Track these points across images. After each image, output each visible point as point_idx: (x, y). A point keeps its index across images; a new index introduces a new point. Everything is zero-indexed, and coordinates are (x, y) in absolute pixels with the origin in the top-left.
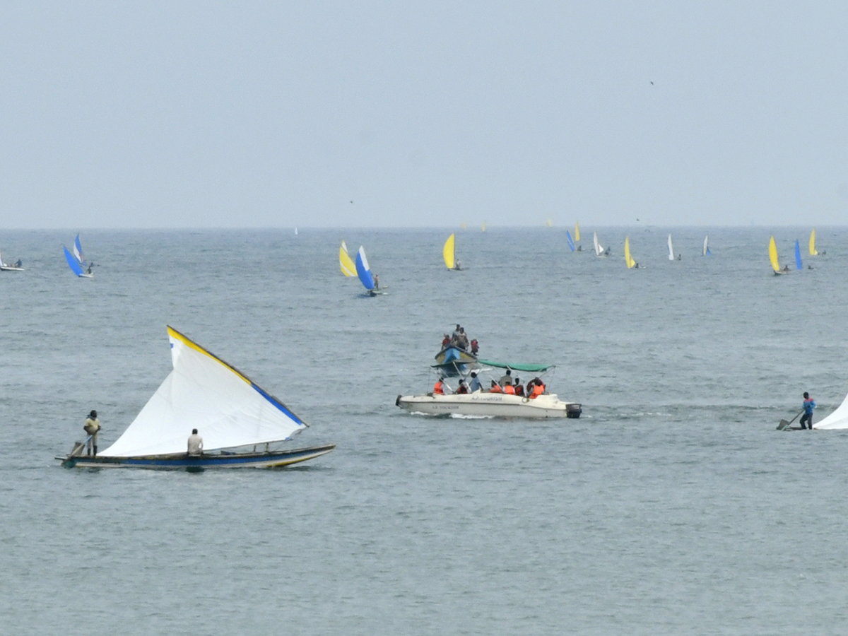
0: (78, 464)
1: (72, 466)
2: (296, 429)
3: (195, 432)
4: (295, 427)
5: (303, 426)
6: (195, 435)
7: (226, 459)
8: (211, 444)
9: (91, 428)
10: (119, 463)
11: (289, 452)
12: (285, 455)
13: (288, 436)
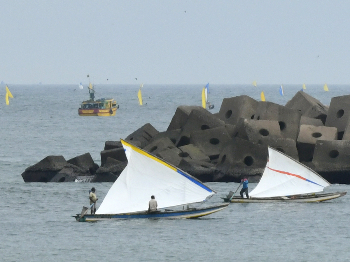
0: (87, 219)
1: (84, 221)
2: (208, 195)
3: (153, 197)
4: (208, 194)
5: (213, 193)
6: (153, 199)
7: (168, 213)
8: (162, 205)
9: (93, 198)
10: (110, 218)
11: (205, 208)
12: (203, 210)
13: (204, 199)
